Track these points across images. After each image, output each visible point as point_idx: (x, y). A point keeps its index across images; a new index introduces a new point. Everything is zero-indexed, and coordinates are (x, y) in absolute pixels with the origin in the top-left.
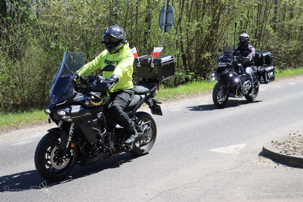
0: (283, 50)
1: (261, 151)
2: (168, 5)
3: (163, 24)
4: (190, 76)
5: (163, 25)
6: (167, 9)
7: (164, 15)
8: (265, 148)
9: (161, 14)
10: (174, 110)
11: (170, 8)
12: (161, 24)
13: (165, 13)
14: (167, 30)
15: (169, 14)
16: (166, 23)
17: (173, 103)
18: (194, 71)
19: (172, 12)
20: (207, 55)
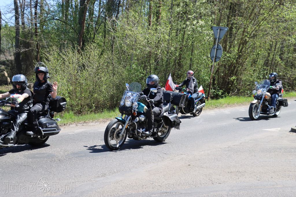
0: (289, 76)
1: (290, 129)
2: (218, 45)
3: (214, 56)
4: (221, 93)
5: (213, 58)
6: (217, 47)
7: (214, 51)
8: (293, 128)
9: (212, 50)
10: (226, 113)
11: (219, 47)
12: (211, 57)
13: (216, 50)
14: (216, 61)
15: (219, 51)
16: (216, 56)
17: (221, 109)
18: (222, 90)
19: (221, 49)
20: (234, 78)
